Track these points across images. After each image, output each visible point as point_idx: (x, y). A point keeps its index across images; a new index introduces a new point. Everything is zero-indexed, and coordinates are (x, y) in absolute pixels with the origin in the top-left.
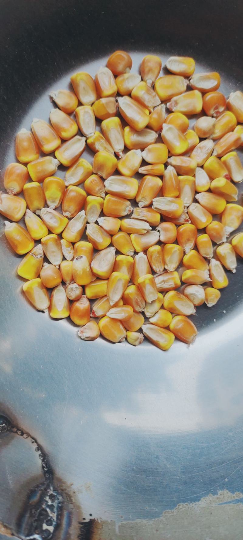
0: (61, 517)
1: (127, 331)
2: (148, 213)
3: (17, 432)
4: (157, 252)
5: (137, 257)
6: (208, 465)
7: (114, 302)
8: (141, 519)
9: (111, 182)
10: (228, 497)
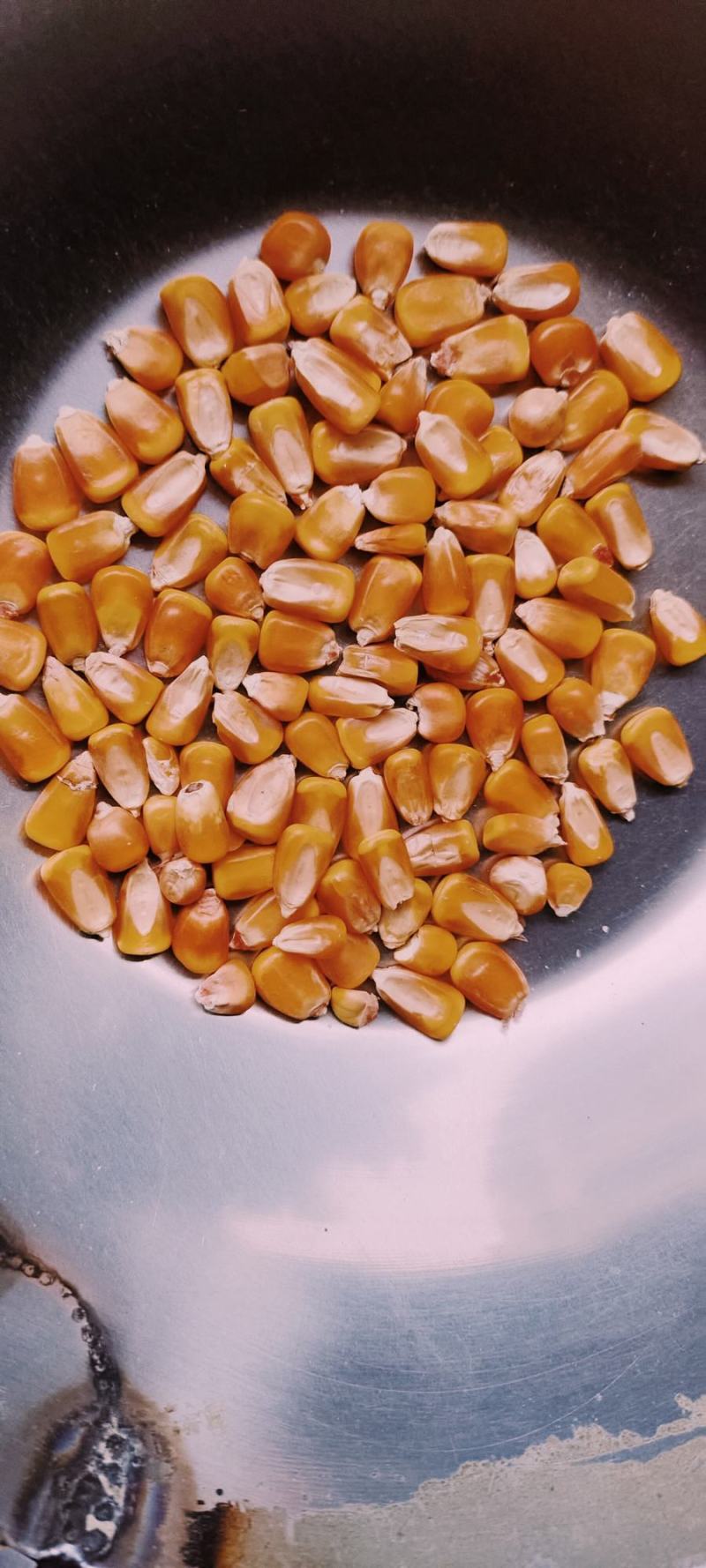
0: (137, 1498)
1: (332, 988)
2: (383, 659)
3: (23, 1267)
4: (411, 767)
5: (356, 781)
6: (548, 1357)
7: (291, 907)
8: (357, 1504)
9: (277, 576)
10: (601, 1445)
